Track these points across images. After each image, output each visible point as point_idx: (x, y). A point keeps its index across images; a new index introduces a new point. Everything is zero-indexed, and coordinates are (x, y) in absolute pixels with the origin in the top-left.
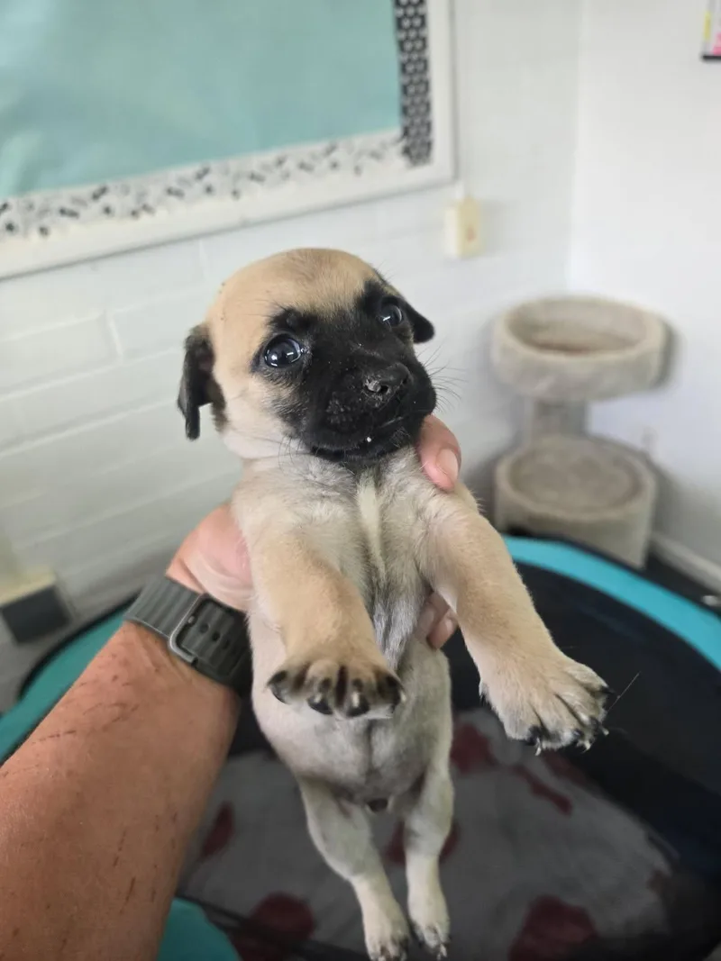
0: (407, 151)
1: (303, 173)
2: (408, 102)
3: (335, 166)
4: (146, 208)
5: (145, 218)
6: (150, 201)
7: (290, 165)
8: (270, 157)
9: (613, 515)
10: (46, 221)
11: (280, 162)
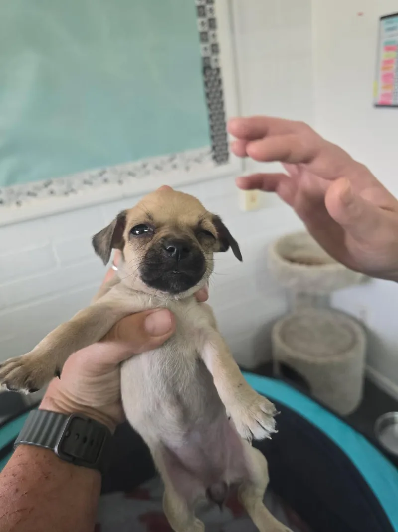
0: (215, 157)
1: (157, 171)
2: (214, 134)
3: (175, 166)
4: (72, 191)
5: (72, 196)
6: (74, 187)
7: (150, 167)
8: (139, 163)
9: (337, 359)
10: (20, 199)
11: (144, 166)
